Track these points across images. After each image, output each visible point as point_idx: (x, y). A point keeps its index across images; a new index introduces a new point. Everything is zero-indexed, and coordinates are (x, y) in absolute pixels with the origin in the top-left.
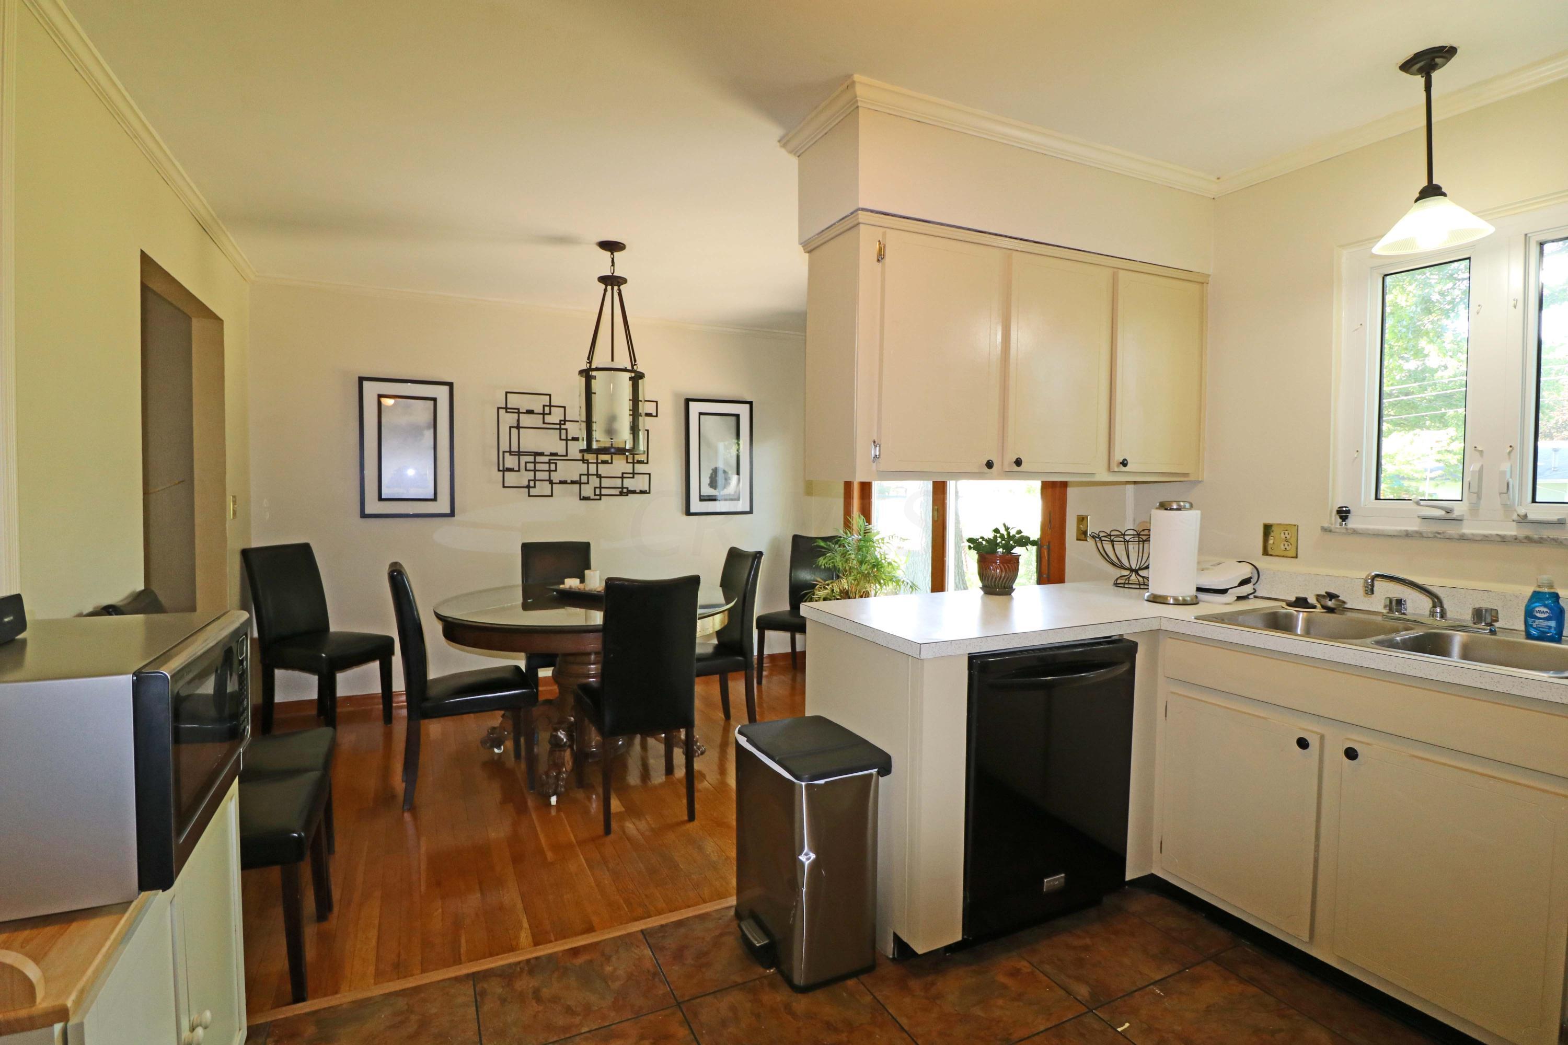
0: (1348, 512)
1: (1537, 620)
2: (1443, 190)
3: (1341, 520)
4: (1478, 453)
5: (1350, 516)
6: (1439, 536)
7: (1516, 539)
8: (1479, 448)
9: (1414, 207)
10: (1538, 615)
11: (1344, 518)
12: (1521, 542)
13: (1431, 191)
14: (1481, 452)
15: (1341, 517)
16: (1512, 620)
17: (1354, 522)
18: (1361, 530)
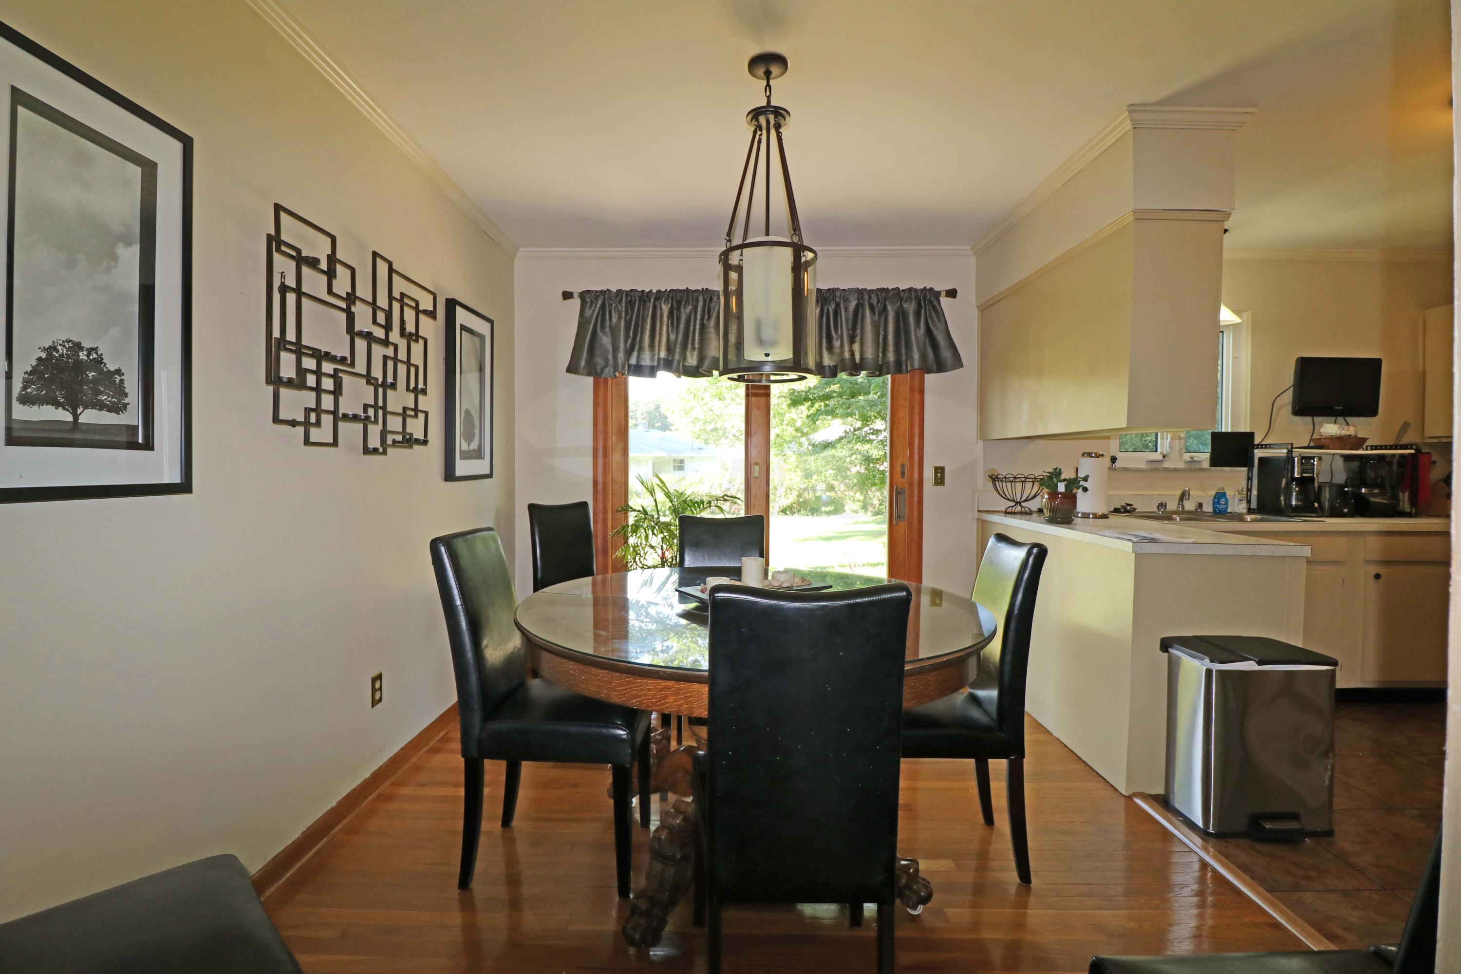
0: (1116, 459)
1: (1221, 506)
3: (1112, 464)
5: (1117, 461)
6: (1166, 469)
7: (1195, 469)
10: (1222, 503)
11: (1114, 462)
12: (1197, 470)
15: (1112, 462)
16: (1208, 508)
17: (1118, 464)
18: (1124, 468)
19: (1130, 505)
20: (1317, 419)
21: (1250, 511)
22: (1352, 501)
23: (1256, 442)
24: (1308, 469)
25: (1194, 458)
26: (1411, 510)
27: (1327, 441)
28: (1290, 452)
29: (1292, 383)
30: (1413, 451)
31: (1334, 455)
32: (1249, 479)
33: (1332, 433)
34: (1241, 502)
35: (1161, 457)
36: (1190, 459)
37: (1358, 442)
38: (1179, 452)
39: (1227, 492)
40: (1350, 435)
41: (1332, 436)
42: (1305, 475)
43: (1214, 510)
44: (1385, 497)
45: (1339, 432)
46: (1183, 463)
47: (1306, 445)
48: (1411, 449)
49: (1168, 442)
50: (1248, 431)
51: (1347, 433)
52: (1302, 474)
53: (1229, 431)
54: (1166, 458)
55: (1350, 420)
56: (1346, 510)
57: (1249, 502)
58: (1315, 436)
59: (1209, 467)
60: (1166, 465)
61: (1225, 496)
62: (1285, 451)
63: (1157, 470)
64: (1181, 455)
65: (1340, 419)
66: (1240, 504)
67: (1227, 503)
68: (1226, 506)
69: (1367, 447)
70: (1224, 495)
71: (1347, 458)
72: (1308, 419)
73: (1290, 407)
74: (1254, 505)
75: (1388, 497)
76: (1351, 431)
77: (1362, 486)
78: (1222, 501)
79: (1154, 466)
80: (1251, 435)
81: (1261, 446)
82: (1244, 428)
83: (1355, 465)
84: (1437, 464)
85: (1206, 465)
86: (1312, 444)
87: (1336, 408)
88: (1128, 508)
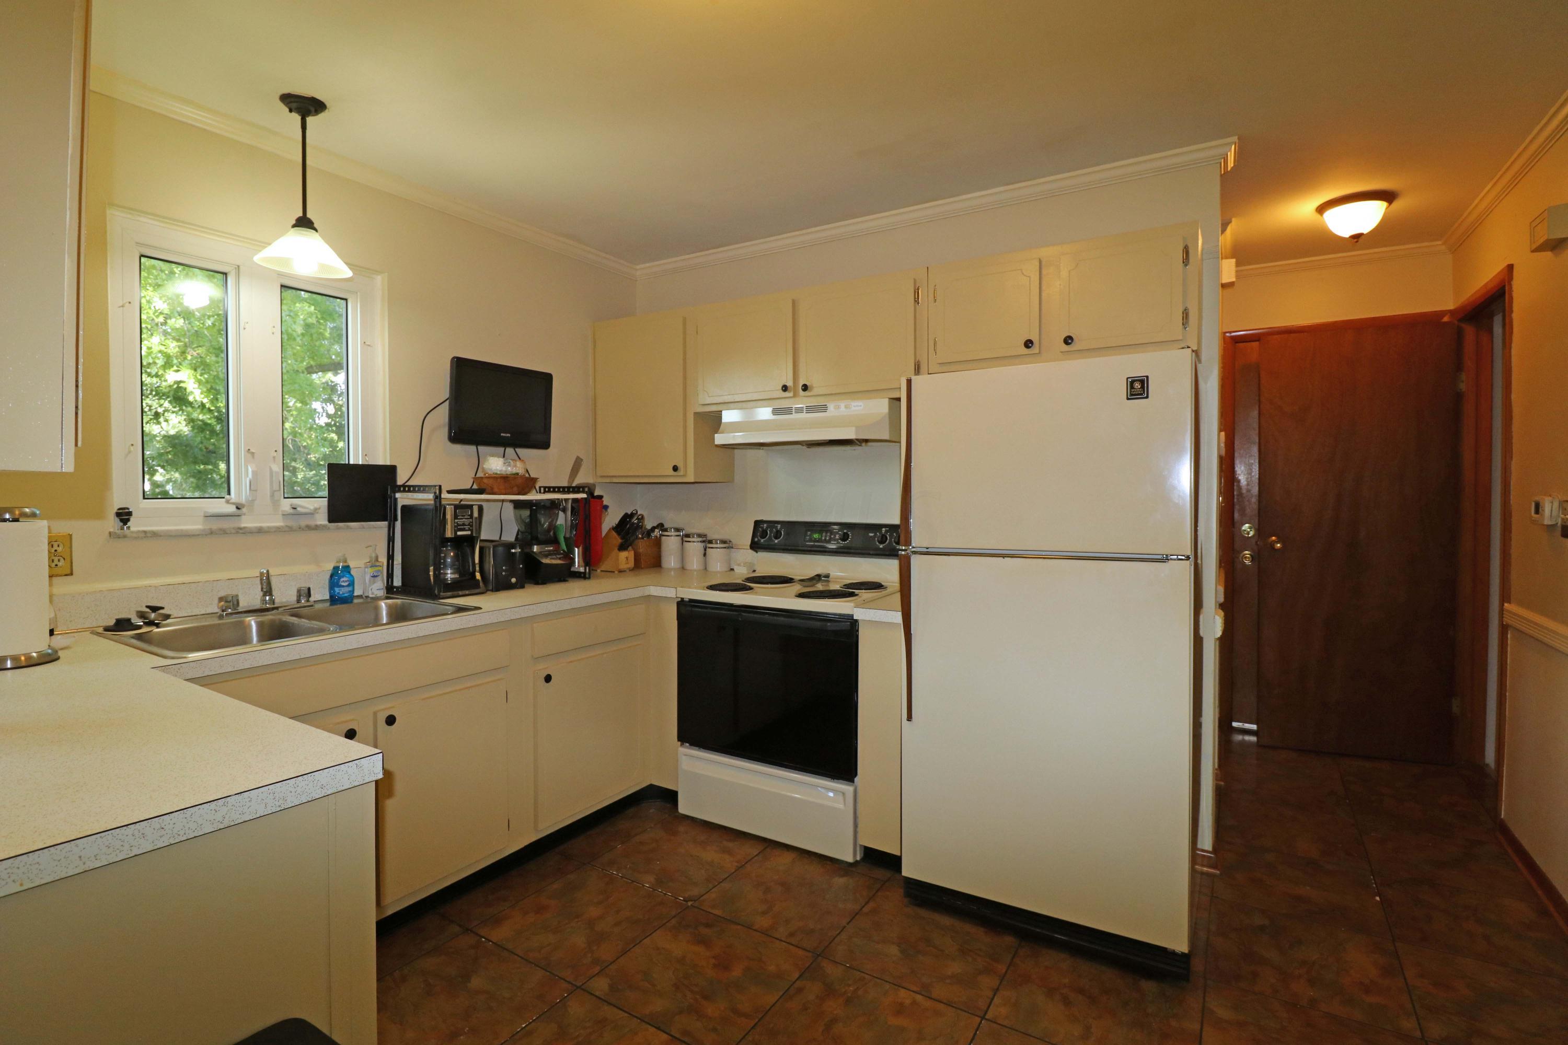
0: (130, 514)
1: (342, 589)
2: (316, 225)
3: (122, 524)
4: (250, 455)
5: (132, 519)
6: (241, 531)
7: (300, 528)
8: (252, 450)
9: (290, 233)
10: (343, 584)
11: (125, 522)
12: (303, 530)
13: (304, 222)
14: (253, 453)
15: (122, 520)
16: (321, 593)
17: (135, 525)
18: (145, 532)
19: (154, 609)
20: (481, 449)
21: (390, 590)
22: (521, 566)
23: (400, 482)
24: (464, 525)
25: (298, 509)
26: (585, 569)
27: (491, 481)
28: (438, 498)
29: (447, 396)
30: (584, 496)
31: (503, 501)
32: (391, 539)
33: (497, 470)
34: (376, 579)
35: (232, 509)
36: (292, 511)
37: (528, 483)
38: (272, 496)
39: (352, 564)
40: (517, 474)
41: (496, 474)
42: (459, 533)
43: (331, 597)
44: (558, 556)
45: (504, 469)
46: (280, 517)
47: (468, 487)
48: (583, 492)
49: (248, 479)
50: (388, 463)
51: (514, 471)
52: (456, 533)
53: (360, 463)
54: (244, 510)
55: (522, 452)
56: (514, 580)
57: (390, 576)
58: (480, 474)
59: (326, 522)
60: (247, 522)
61: (349, 572)
62: (431, 496)
63: (224, 532)
64: (275, 504)
65: (510, 451)
66: (374, 583)
67: (352, 584)
68: (350, 589)
69: (540, 487)
70: (347, 569)
71: (518, 505)
72: (472, 448)
73: (446, 430)
74: (397, 582)
75: (562, 556)
76: (517, 468)
77: (534, 542)
78: (344, 581)
79: (216, 525)
80: (391, 471)
81: (406, 488)
82: (382, 459)
83: (526, 513)
84: (609, 510)
85: (322, 519)
86: (475, 487)
87: (502, 434)
88: (153, 616)
